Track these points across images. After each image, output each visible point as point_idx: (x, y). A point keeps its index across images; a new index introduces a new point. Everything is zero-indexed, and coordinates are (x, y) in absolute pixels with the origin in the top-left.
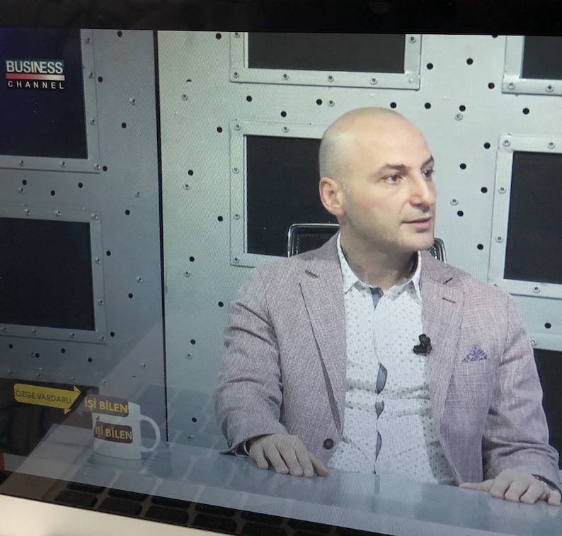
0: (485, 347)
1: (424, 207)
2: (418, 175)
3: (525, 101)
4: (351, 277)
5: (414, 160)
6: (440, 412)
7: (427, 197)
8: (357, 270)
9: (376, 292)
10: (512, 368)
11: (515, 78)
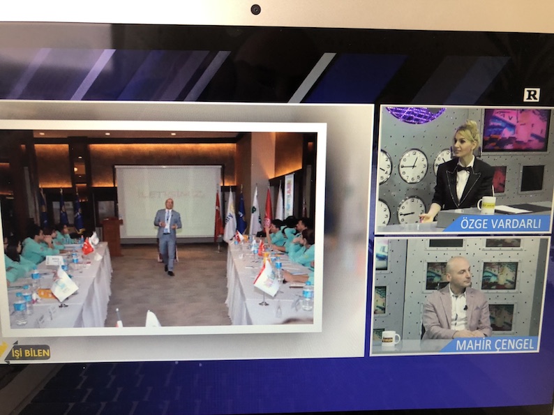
0: (479, 306)
1: (469, 278)
2: (467, 271)
3: (486, 252)
4: (452, 294)
5: (466, 268)
6: (469, 323)
7: (469, 276)
8: (453, 292)
9: (457, 297)
10: (484, 310)
11: (485, 247)
